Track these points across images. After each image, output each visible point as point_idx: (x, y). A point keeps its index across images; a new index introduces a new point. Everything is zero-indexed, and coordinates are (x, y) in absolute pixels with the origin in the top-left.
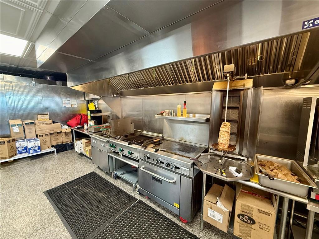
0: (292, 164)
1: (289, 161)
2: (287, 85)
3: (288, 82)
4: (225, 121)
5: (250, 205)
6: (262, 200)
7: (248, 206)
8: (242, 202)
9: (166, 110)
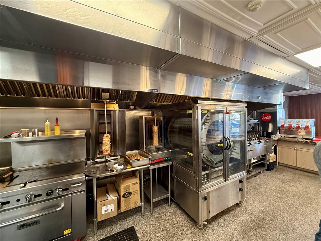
0: (139, 152)
1: (137, 151)
2: (131, 109)
3: (131, 107)
4: (106, 133)
5: (128, 184)
6: (132, 178)
7: (127, 185)
8: (124, 185)
9: (21, 130)
